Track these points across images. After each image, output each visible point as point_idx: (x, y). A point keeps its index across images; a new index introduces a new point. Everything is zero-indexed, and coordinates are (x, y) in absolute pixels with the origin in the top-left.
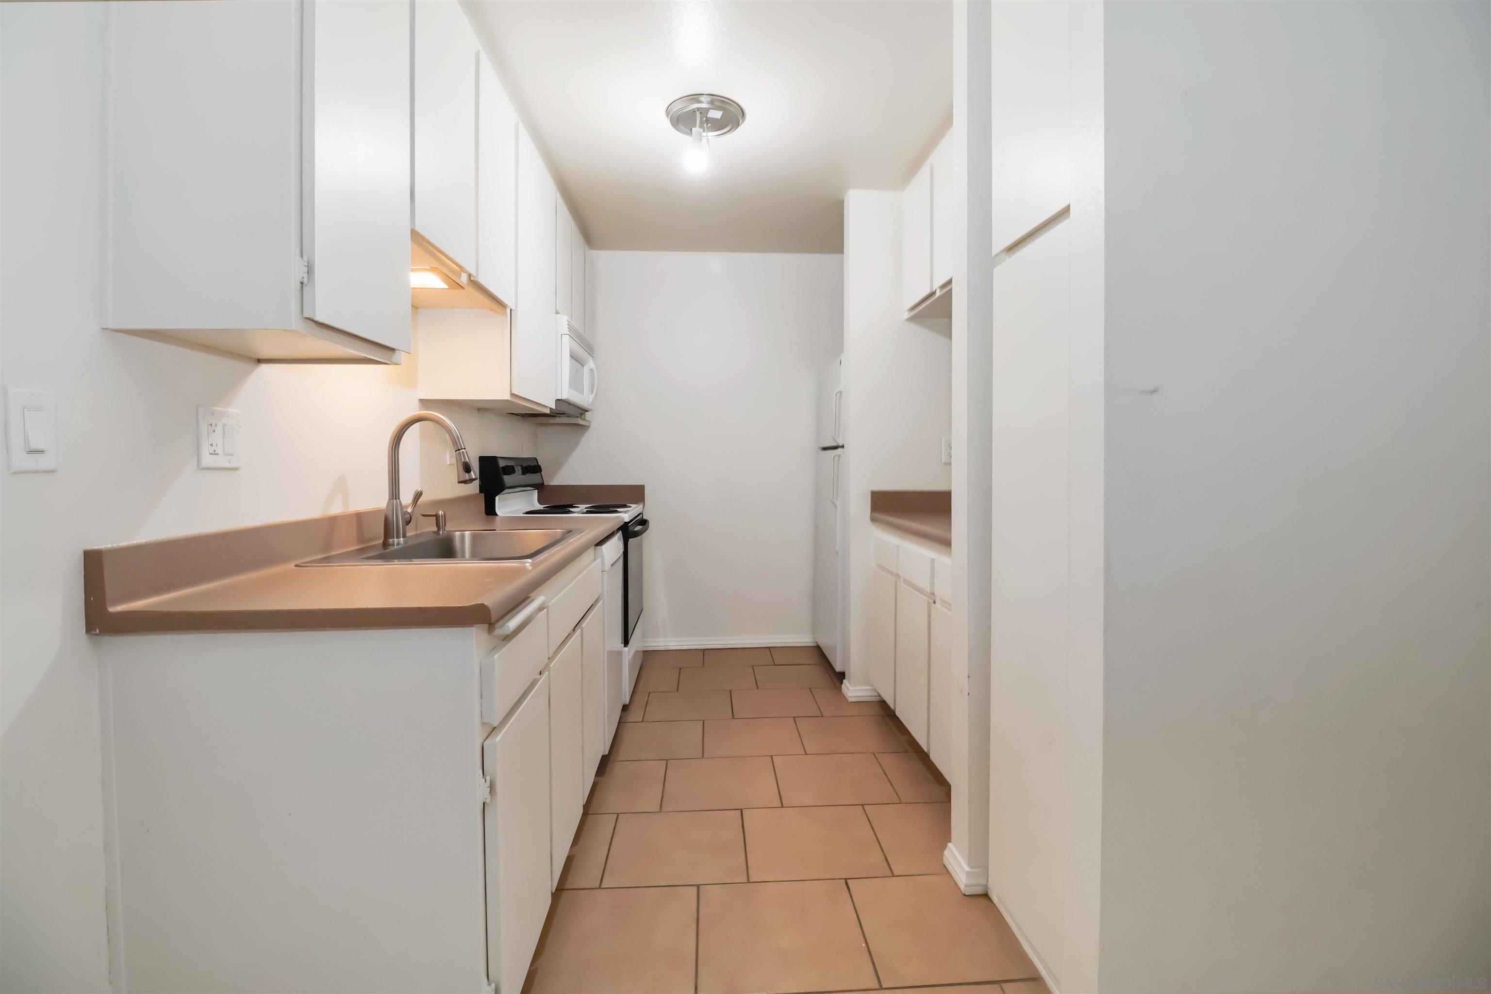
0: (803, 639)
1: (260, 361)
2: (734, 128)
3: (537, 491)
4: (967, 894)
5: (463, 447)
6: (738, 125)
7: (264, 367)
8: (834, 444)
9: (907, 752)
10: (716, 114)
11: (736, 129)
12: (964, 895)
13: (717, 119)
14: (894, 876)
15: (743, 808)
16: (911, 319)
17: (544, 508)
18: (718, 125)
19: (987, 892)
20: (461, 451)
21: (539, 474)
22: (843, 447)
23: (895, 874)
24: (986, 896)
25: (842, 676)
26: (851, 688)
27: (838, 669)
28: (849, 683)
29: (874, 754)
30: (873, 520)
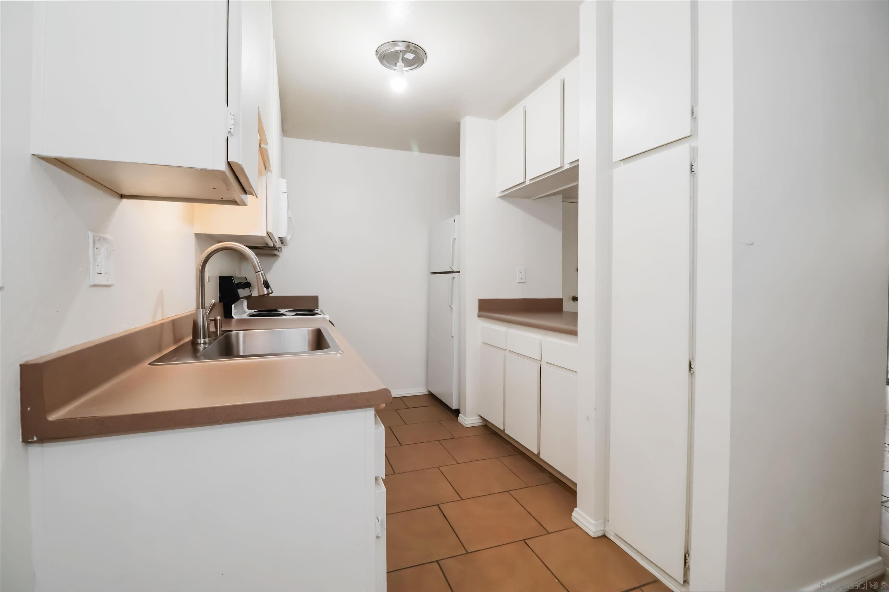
0: (421, 391)
1: (122, 196)
2: (419, 67)
3: (246, 300)
4: (595, 537)
5: (262, 270)
6: (423, 64)
7: (125, 201)
8: (451, 270)
9: (514, 455)
10: (410, 56)
11: (421, 66)
12: (593, 538)
13: (410, 60)
14: (549, 533)
15: (439, 504)
16: (501, 197)
17: (255, 312)
18: (409, 63)
19: (605, 534)
20: (260, 273)
21: (249, 288)
22: (459, 272)
23: (550, 532)
24: (604, 536)
25: (457, 412)
26: (466, 419)
27: (454, 407)
28: (465, 415)
29: (497, 458)
30: (479, 316)
